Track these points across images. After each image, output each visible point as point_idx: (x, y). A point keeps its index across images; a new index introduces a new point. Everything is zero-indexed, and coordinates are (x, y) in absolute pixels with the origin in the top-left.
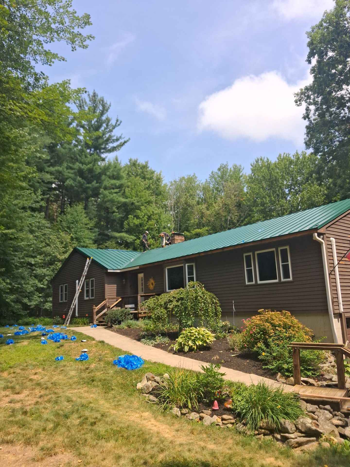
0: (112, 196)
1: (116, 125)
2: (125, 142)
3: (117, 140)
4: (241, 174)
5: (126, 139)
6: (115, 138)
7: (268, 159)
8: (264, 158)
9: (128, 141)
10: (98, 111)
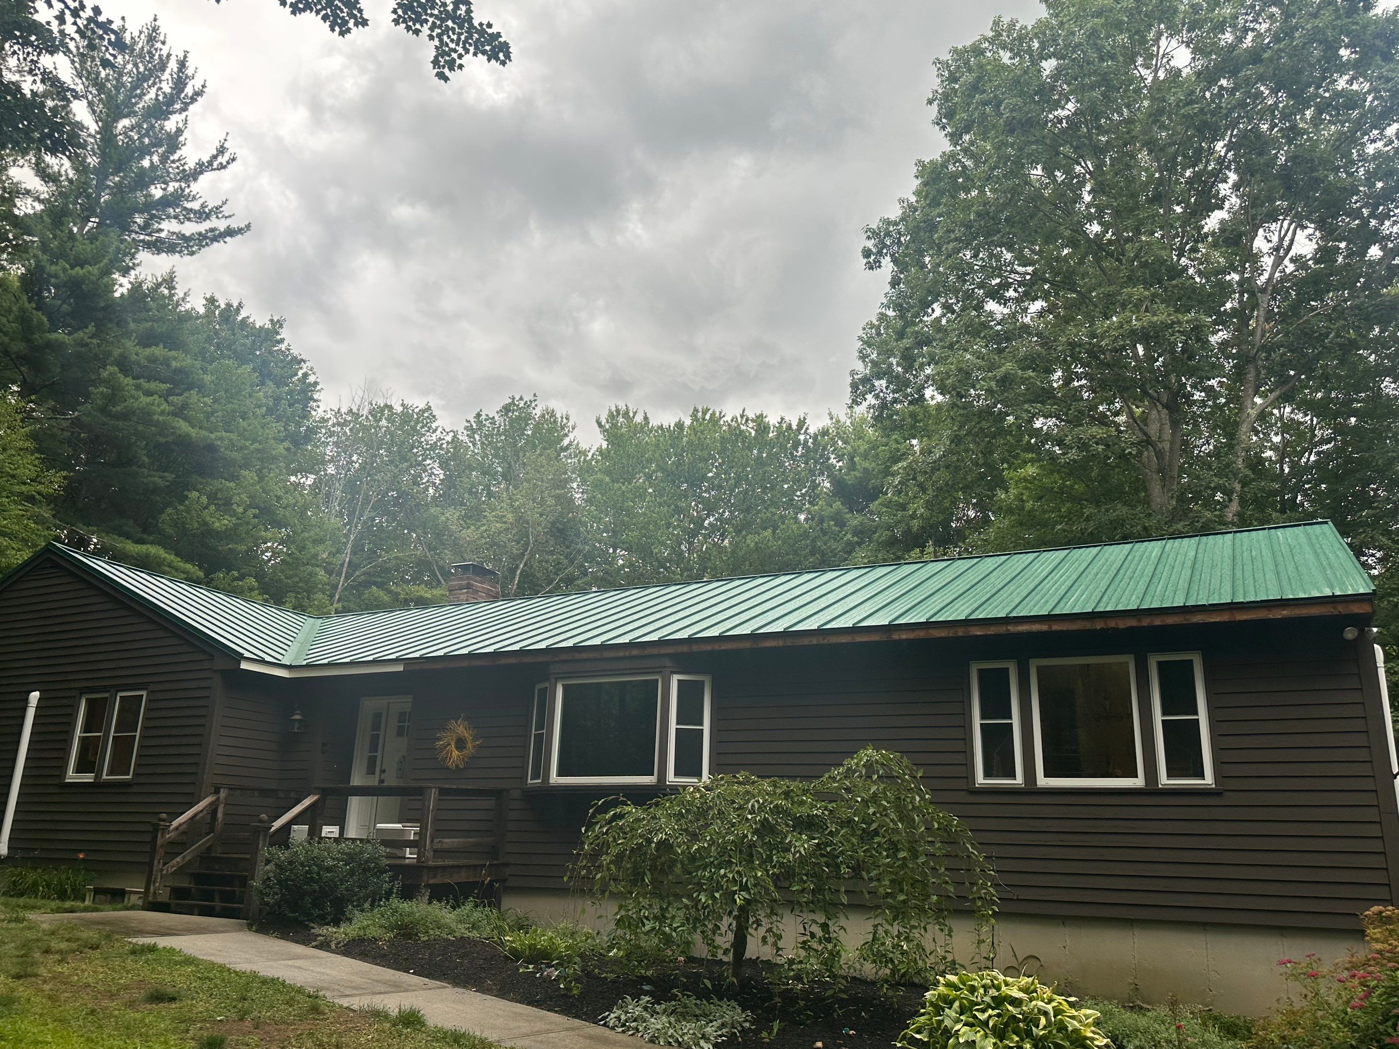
0: (145, 400)
1: (210, 163)
2: (230, 232)
3: (203, 215)
4: (566, 442)
5: (234, 224)
6: (195, 205)
7: (646, 418)
8: (635, 413)
9: (240, 231)
10: (152, 94)
